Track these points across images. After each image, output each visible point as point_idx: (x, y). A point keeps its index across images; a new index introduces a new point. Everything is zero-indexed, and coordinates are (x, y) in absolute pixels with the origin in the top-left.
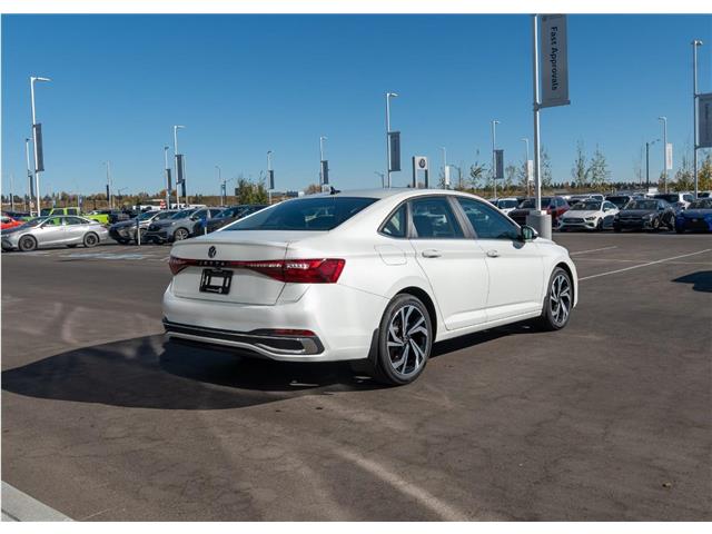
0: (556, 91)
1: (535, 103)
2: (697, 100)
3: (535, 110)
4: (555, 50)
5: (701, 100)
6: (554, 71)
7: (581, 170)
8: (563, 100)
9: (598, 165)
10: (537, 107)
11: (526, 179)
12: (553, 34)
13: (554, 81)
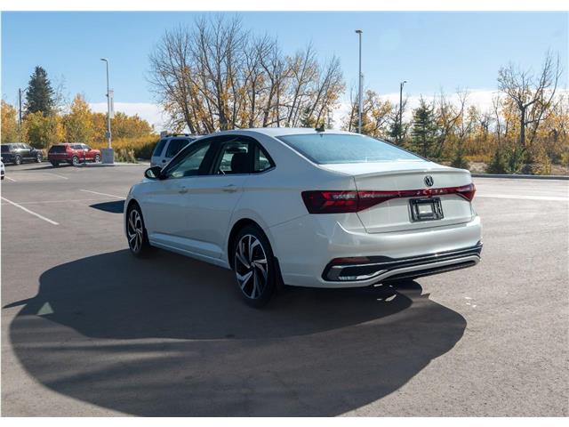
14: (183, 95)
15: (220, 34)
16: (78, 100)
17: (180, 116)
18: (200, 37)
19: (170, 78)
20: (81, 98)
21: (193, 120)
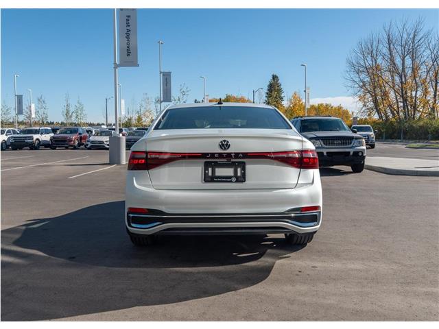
0: (129, 57)
1: (115, 63)
2: (162, 75)
3: (115, 68)
4: (129, 31)
5: (163, 75)
6: (128, 44)
7: (68, 112)
8: (134, 63)
9: (80, 109)
10: (116, 66)
11: (30, 116)
12: (127, 20)
13: (128, 50)
14: (373, 88)
15: (405, 36)
16: (295, 96)
17: (371, 105)
18: (387, 40)
19: (363, 76)
20: (297, 94)
21: (381, 107)
